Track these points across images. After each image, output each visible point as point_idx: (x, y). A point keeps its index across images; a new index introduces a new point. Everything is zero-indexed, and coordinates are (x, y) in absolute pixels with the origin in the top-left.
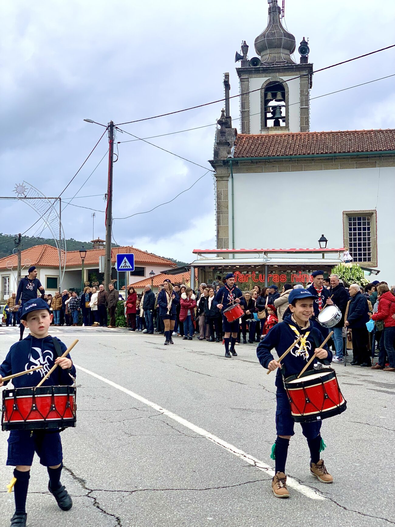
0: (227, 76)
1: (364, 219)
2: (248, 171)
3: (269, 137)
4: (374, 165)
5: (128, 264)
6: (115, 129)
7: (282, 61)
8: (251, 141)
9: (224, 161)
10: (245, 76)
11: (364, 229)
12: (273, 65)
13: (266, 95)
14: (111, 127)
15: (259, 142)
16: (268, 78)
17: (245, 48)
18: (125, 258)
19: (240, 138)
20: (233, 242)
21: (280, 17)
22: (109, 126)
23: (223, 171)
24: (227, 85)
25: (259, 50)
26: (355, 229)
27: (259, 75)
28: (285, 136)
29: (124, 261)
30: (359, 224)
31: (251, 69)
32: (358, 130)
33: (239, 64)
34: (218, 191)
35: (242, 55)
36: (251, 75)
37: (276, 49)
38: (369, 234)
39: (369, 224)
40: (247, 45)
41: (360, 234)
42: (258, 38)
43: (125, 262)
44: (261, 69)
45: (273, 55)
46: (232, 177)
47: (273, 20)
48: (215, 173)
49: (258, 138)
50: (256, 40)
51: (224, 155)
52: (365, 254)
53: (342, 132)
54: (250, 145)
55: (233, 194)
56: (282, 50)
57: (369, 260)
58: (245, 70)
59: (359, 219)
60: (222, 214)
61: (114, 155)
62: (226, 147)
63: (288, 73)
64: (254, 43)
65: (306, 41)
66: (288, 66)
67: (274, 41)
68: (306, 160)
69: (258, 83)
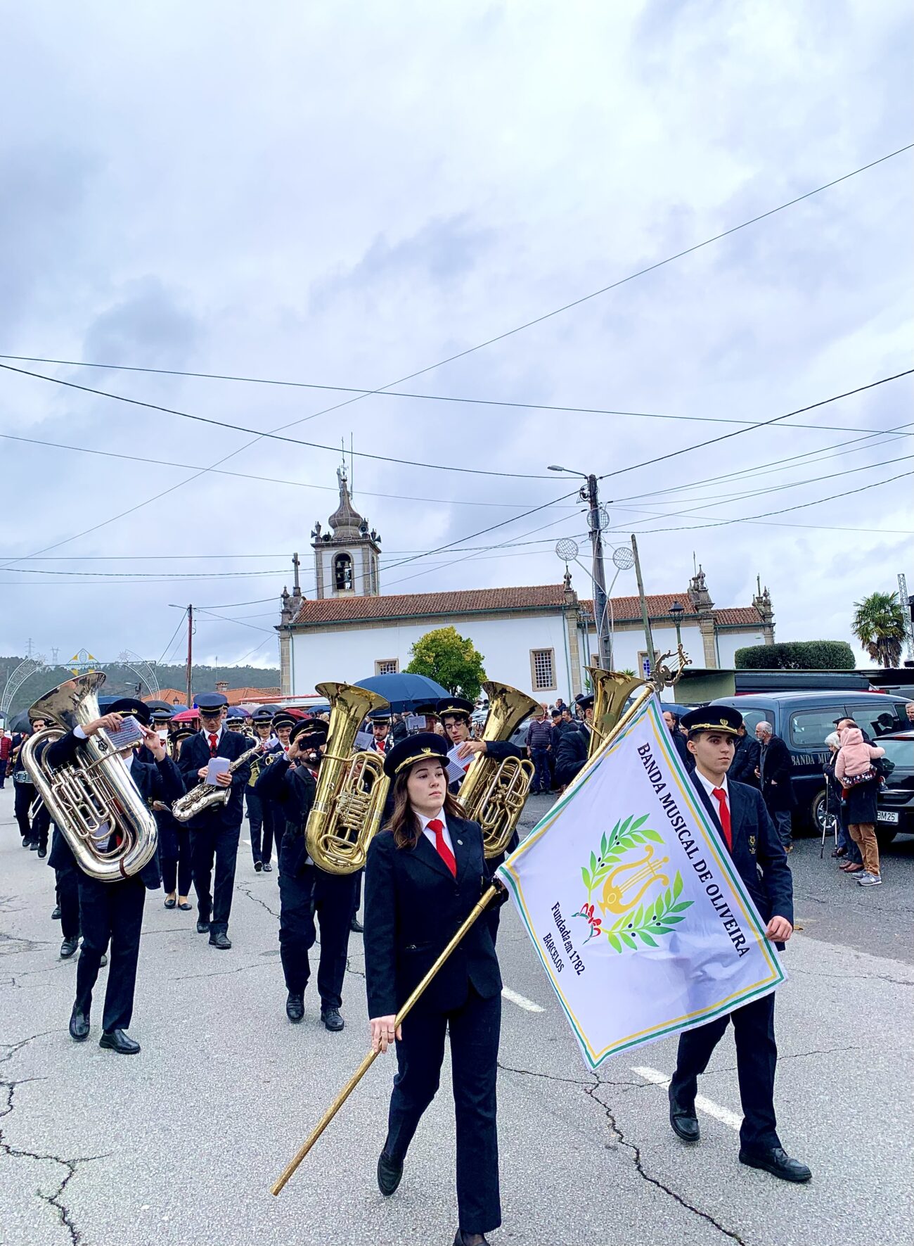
0: (296, 555)
1: (391, 665)
2: (305, 632)
3: (330, 602)
4: (396, 625)
6: (193, 610)
7: (349, 536)
8: (314, 607)
9: (285, 626)
10: (319, 550)
12: (341, 540)
13: (336, 564)
14: (190, 608)
15: (320, 607)
16: (336, 551)
17: (318, 527)
19: (306, 604)
20: (294, 689)
23: (286, 634)
24: (296, 562)
25: (334, 526)
27: (330, 549)
28: (342, 601)
30: (388, 669)
31: (323, 545)
32: (396, 595)
33: (313, 541)
34: (282, 649)
35: (316, 532)
36: (324, 549)
37: (345, 526)
39: (395, 669)
40: (320, 524)
42: (331, 517)
44: (331, 544)
45: (343, 531)
46: (292, 638)
47: (343, 502)
48: (280, 635)
49: (321, 603)
50: (329, 519)
51: (286, 620)
54: (311, 610)
55: (293, 651)
56: (350, 527)
58: (319, 545)
59: (388, 665)
60: (285, 666)
61: (193, 629)
62: (288, 615)
63: (354, 547)
64: (328, 521)
65: (366, 520)
66: (352, 541)
67: (342, 520)
68: (345, 623)
69: (329, 555)
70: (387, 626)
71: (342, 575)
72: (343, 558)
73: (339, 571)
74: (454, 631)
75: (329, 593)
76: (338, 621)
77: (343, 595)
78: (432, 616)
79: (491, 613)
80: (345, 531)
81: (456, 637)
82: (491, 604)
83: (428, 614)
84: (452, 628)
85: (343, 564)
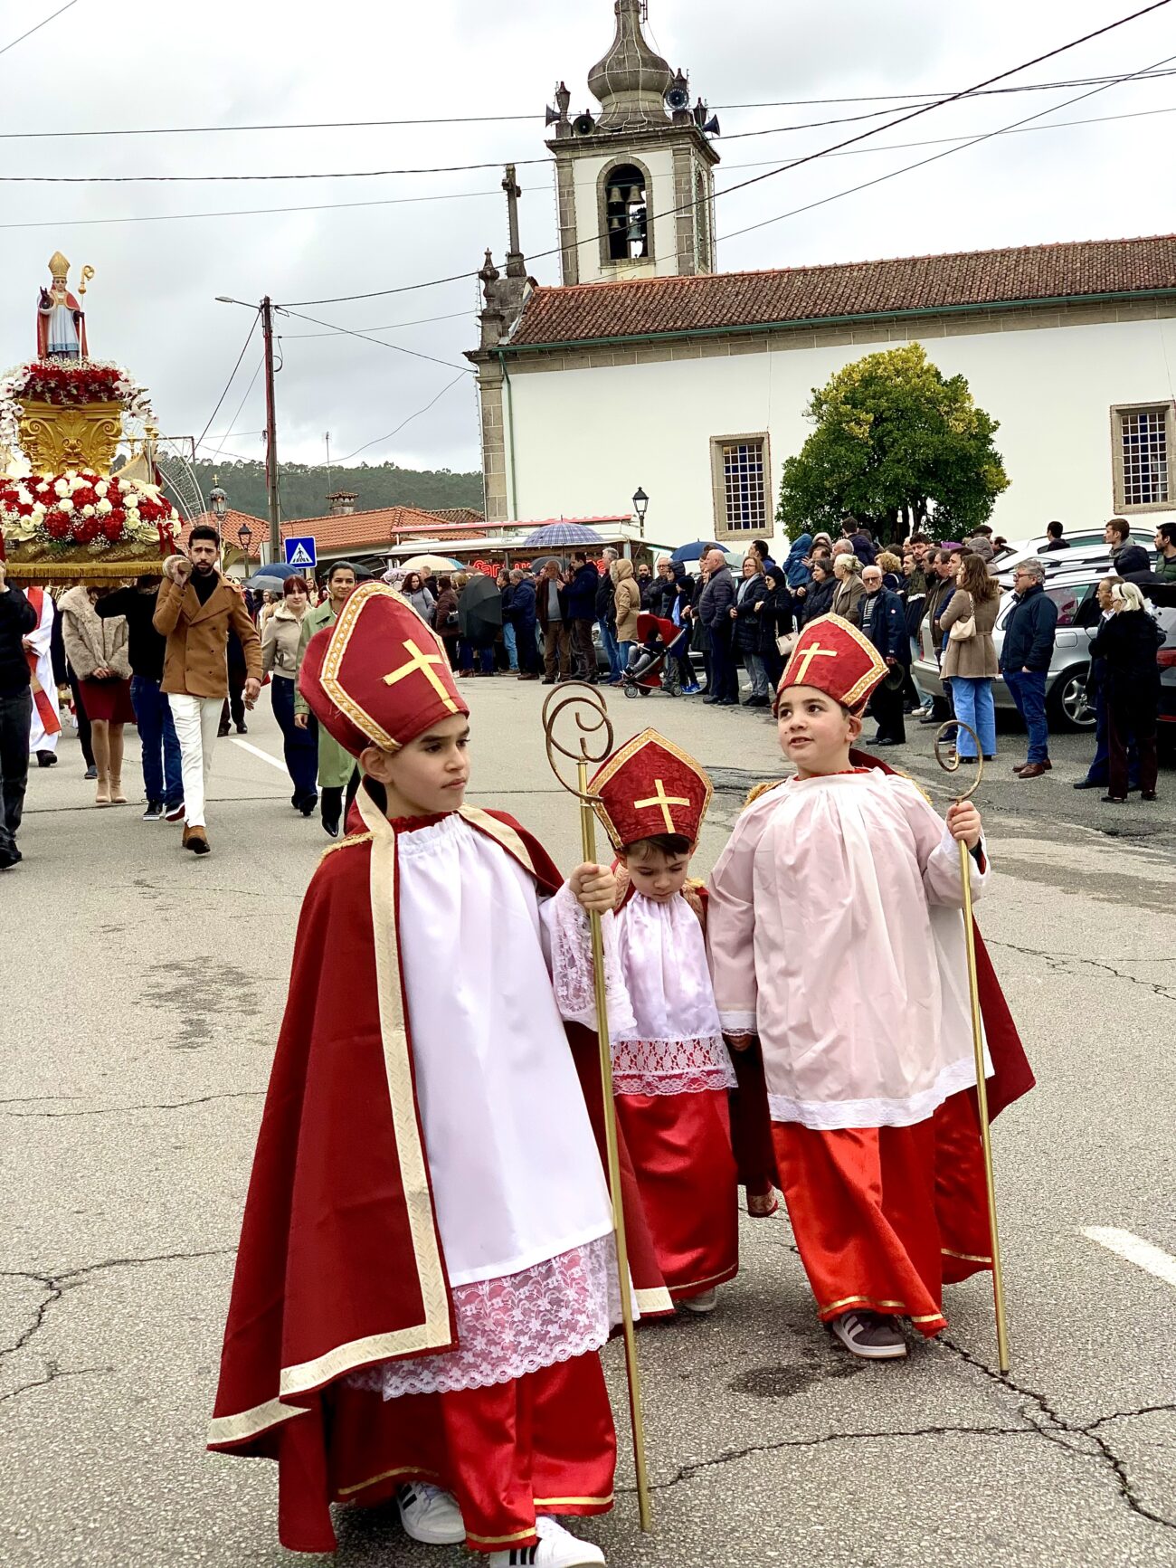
0: (511, 171)
1: (751, 450)
2: (538, 367)
3: (595, 291)
4: (761, 348)
5: (305, 555)
6: (273, 311)
7: (639, 118)
8: (557, 303)
9: (490, 352)
10: (567, 155)
11: (752, 468)
12: (620, 130)
13: (609, 193)
14: (266, 306)
15: (572, 303)
16: (609, 159)
17: (563, 95)
18: (300, 546)
19: (539, 295)
20: (515, 504)
21: (641, 21)
22: (262, 306)
23: (493, 371)
24: (512, 190)
25: (601, 94)
26: (735, 469)
27: (592, 153)
28: (624, 288)
29: (297, 551)
30: (743, 459)
31: (575, 142)
33: (551, 133)
34: (483, 409)
35: (557, 110)
36: (576, 155)
37: (629, 93)
38: (760, 476)
39: (760, 458)
40: (568, 89)
41: (744, 478)
42: (593, 69)
43: (300, 552)
44: (594, 140)
45: (623, 105)
46: (509, 382)
47: (624, 28)
48: (478, 375)
49: (573, 294)
50: (590, 75)
51: (493, 337)
52: (754, 516)
53: (731, 275)
54: (551, 311)
55: (511, 414)
56: (641, 94)
57: (762, 524)
58: (564, 143)
59: (742, 450)
60: (493, 451)
61: (274, 359)
62: (497, 325)
63: (652, 146)
64: (586, 79)
65: (684, 75)
66: (647, 132)
67: (622, 76)
68: (638, 344)
69: (590, 169)
70: (739, 350)
71: (623, 222)
72: (626, 179)
73: (614, 211)
74: (921, 357)
75: (592, 269)
76: (620, 338)
77: (628, 273)
78: (855, 323)
79: (1009, 310)
80: (630, 105)
81: (928, 370)
82: (1010, 287)
83: (847, 317)
84: (916, 348)
85: (625, 193)
